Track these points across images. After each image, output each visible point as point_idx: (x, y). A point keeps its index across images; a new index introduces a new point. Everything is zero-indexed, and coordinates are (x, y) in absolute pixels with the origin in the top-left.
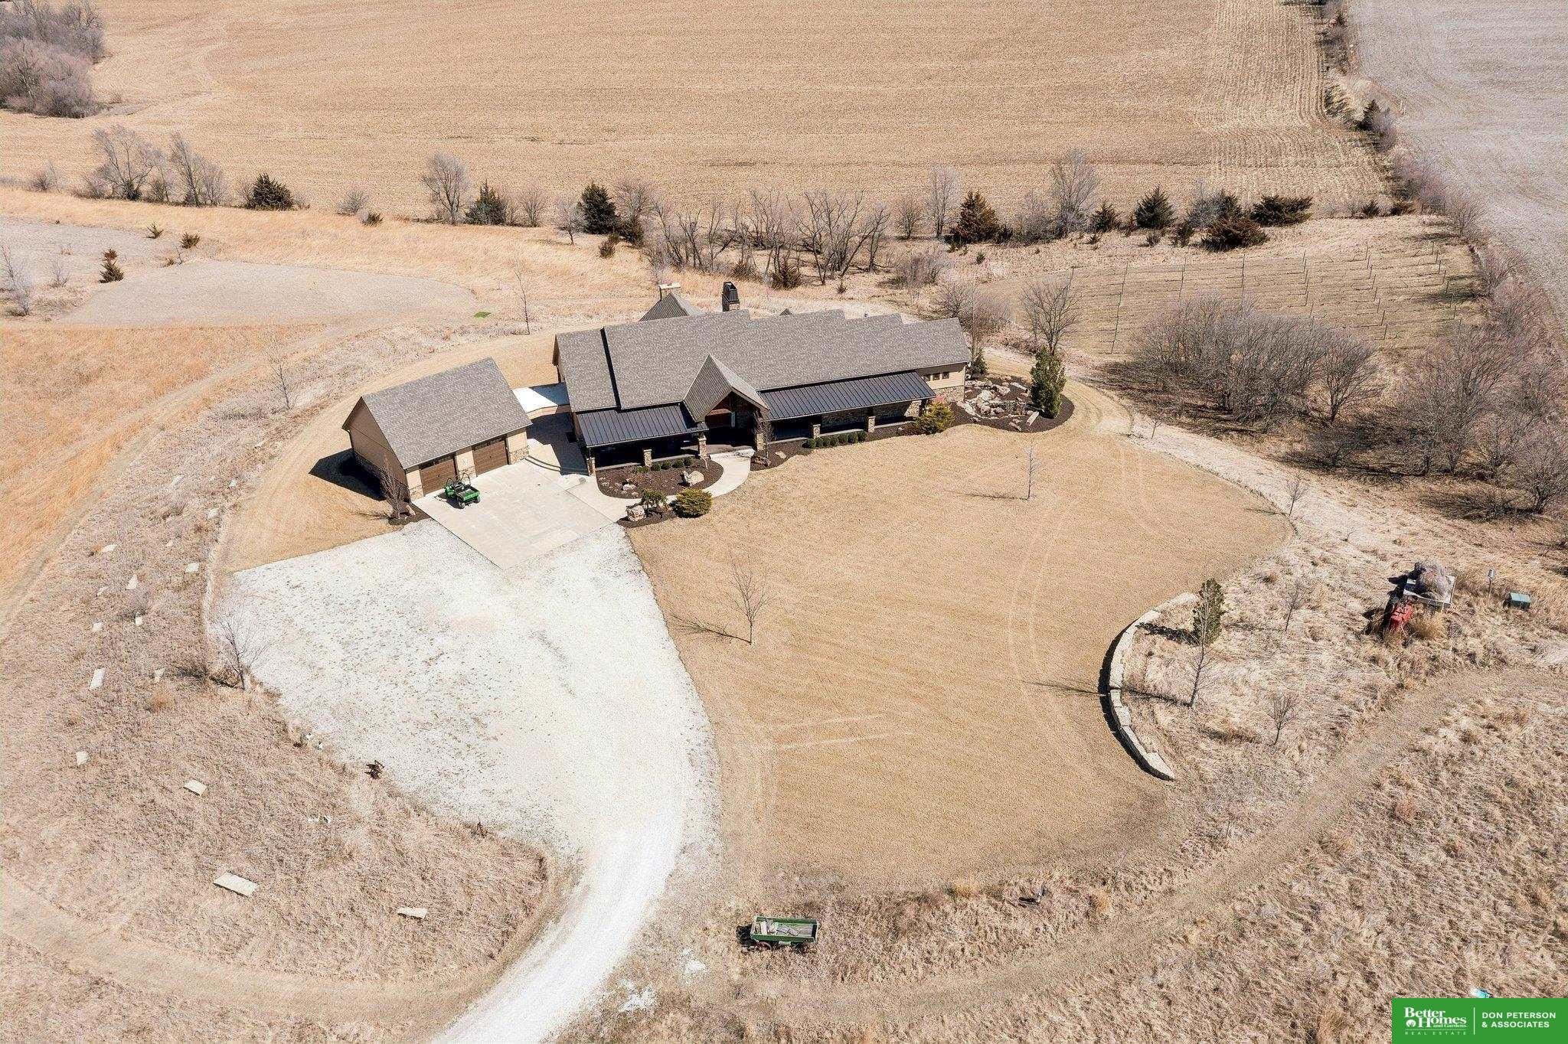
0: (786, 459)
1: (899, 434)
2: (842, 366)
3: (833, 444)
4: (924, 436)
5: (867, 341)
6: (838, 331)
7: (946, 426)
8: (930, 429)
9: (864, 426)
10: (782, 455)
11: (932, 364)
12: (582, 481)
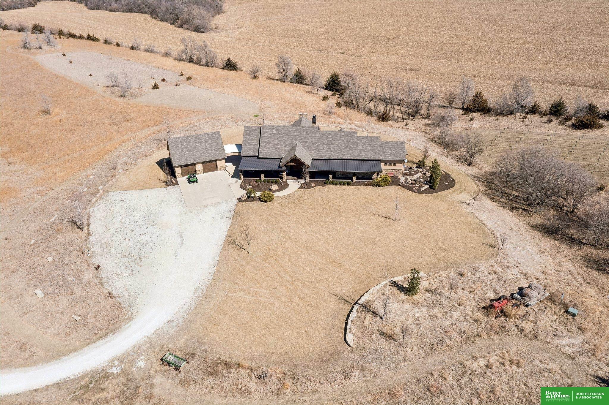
0: (315, 187)
1: (365, 185)
2: (349, 154)
3: (336, 184)
4: (374, 187)
5: (363, 146)
6: (352, 140)
7: (385, 185)
8: (378, 185)
9: (352, 179)
10: (313, 185)
11: (388, 159)
12: (237, 181)
